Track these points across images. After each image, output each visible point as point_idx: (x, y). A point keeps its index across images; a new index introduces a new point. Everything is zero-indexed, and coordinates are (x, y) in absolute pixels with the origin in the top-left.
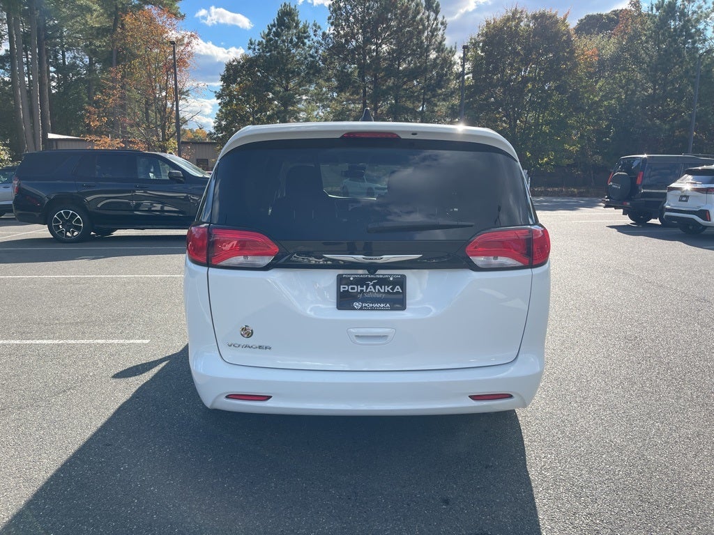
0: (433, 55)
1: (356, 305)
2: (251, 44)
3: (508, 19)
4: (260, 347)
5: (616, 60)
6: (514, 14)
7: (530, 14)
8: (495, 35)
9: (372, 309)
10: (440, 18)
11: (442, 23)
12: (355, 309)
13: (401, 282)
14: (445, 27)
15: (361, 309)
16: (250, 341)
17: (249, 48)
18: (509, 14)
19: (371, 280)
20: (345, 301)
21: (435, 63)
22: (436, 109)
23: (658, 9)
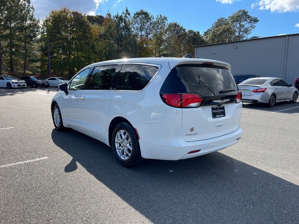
0: (29, 22)
1: (217, 116)
3: (62, 12)
4: (195, 134)
5: (105, 35)
6: (65, 10)
7: (71, 11)
8: (57, 18)
9: (220, 117)
10: (31, 5)
11: (32, 8)
12: (217, 117)
13: (223, 108)
14: (34, 10)
15: (218, 117)
16: (193, 133)
18: (62, 10)
19: (218, 108)
20: (214, 115)
21: (30, 26)
22: (33, 47)
23: (116, 18)
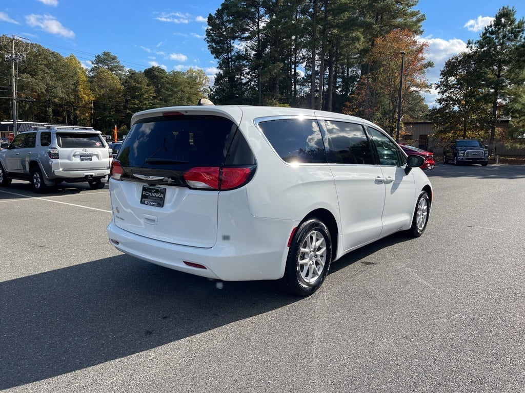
1: (146, 202)
2: (469, 43)
9: (151, 205)
12: (145, 204)
13: (163, 192)
17: (467, 47)
19: (153, 189)
